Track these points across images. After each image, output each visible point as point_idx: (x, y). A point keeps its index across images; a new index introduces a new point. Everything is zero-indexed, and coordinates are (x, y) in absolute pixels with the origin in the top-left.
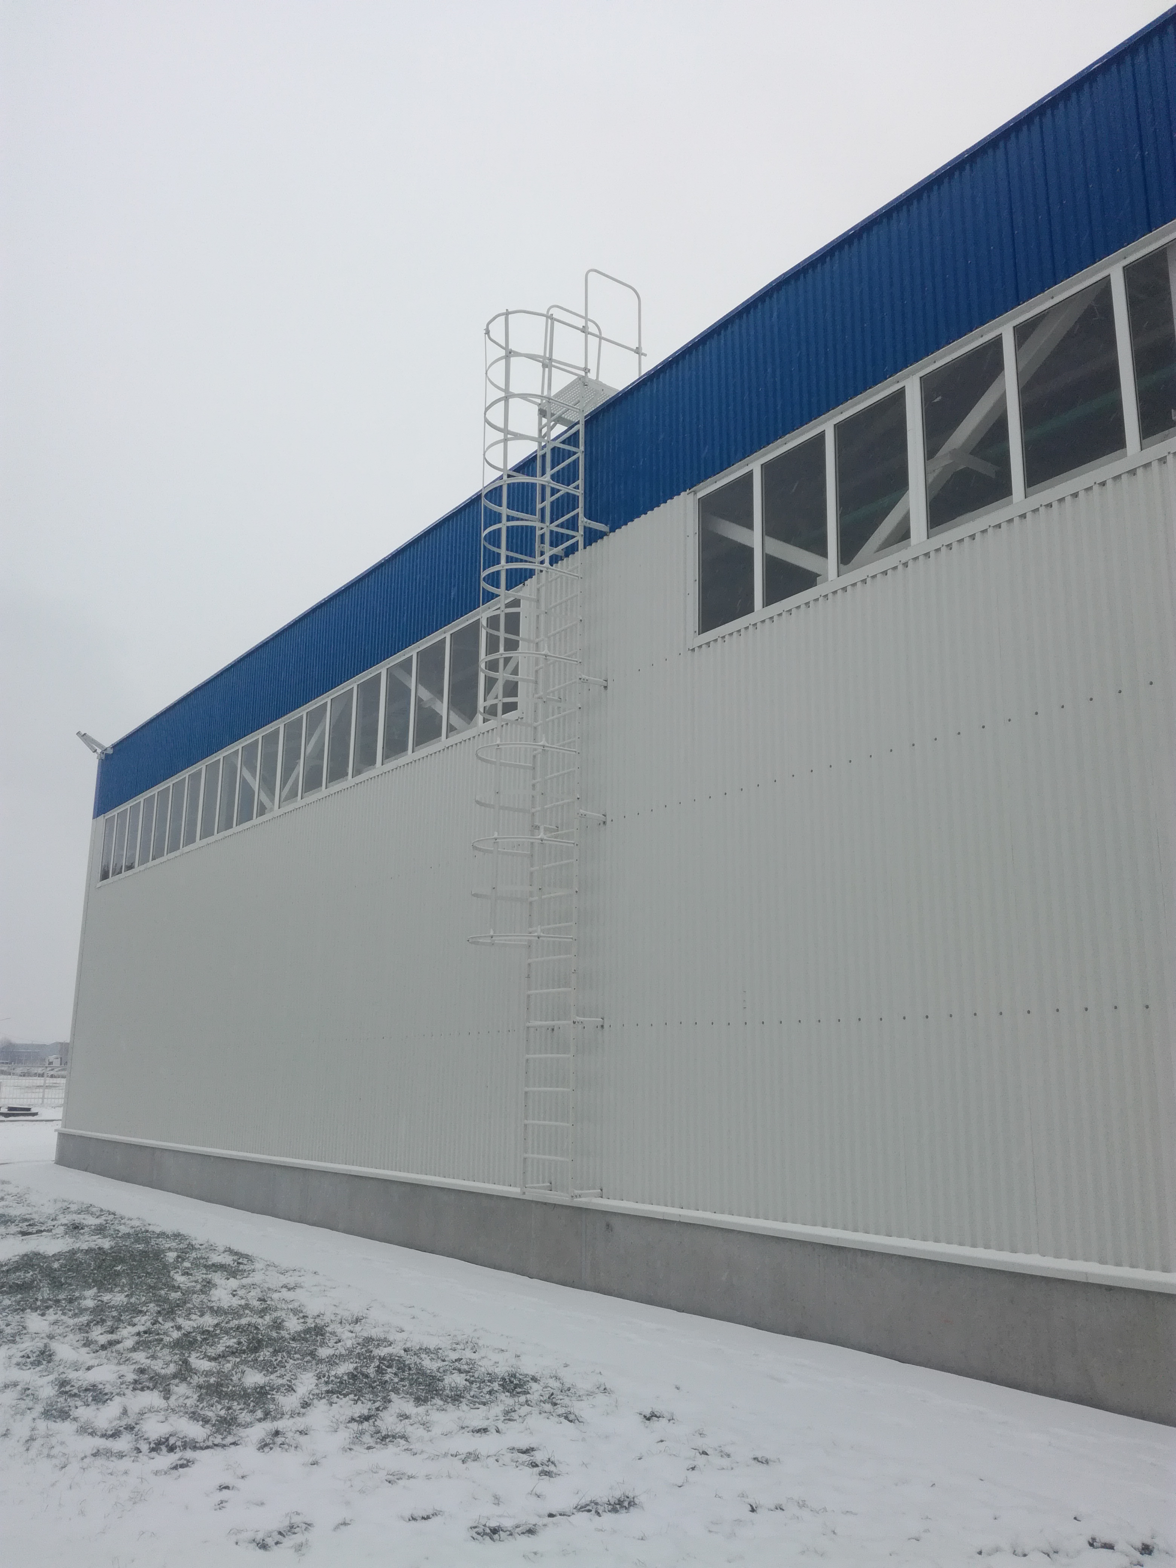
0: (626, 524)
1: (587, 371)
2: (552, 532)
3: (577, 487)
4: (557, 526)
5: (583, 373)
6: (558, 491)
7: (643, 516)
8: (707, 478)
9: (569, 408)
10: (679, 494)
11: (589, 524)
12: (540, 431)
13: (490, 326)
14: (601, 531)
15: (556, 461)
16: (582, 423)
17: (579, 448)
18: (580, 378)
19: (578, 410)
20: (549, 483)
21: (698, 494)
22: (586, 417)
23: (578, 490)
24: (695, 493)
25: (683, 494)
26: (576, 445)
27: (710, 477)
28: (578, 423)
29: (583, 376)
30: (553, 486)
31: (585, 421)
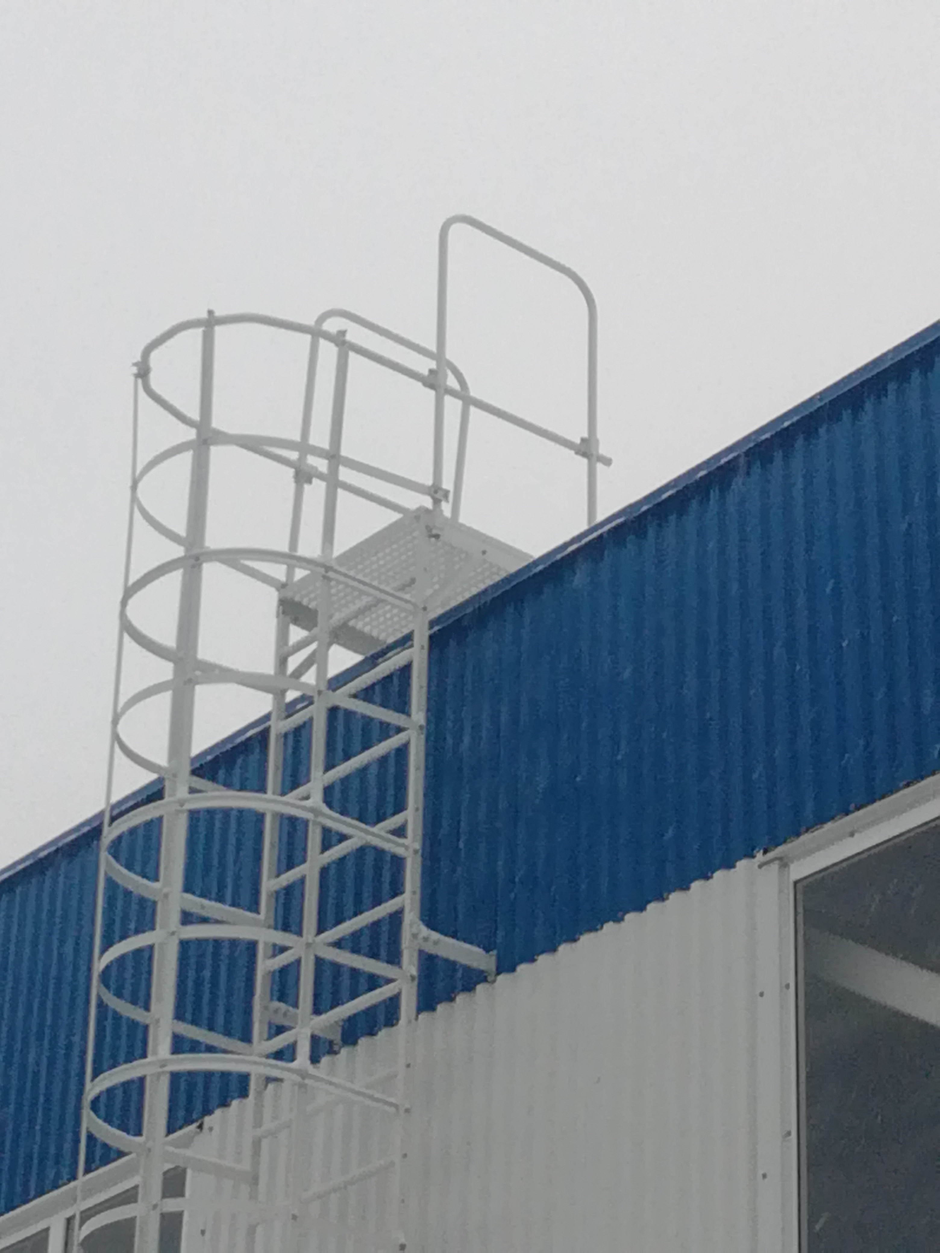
0: (553, 949)
1: (438, 496)
2: (319, 962)
3: (400, 832)
4: (338, 944)
5: (427, 502)
6: (343, 838)
7: (609, 927)
8: (821, 819)
9: (383, 596)
10: (729, 865)
11: (436, 943)
12: (282, 662)
13: (154, 356)
14: (467, 969)
15: (340, 746)
16: (421, 640)
17: (409, 715)
18: (421, 514)
19: (410, 607)
20: (314, 811)
21: (792, 867)
22: (432, 624)
23: (401, 841)
24: (784, 863)
25: (742, 864)
26: (403, 707)
27: (832, 818)
28: (406, 641)
29: (427, 511)
30: (329, 824)
31: (431, 637)
